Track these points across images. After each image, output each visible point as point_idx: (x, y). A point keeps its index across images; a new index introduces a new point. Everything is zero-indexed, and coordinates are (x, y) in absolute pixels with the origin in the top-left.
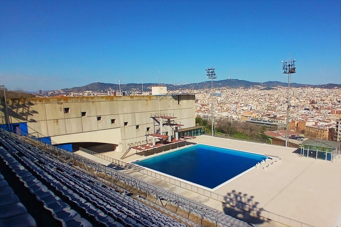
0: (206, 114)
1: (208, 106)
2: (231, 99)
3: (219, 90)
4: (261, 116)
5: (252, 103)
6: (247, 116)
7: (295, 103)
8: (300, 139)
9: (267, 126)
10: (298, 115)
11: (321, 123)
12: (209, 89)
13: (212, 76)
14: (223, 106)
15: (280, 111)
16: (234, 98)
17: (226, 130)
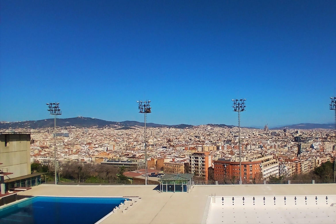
0: (47, 159)
1: (51, 148)
2: (83, 139)
3: (66, 129)
4: (119, 156)
5: (109, 144)
6: (103, 158)
7: (153, 142)
8: (160, 176)
9: (125, 166)
10: (156, 153)
11: (178, 159)
12: (52, 128)
13: (55, 112)
14: (72, 148)
15: (139, 151)
16: (86, 139)
17: (76, 176)
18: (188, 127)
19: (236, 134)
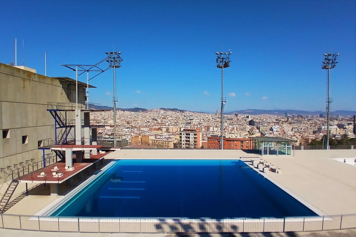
18: (142, 111)
19: (190, 118)
